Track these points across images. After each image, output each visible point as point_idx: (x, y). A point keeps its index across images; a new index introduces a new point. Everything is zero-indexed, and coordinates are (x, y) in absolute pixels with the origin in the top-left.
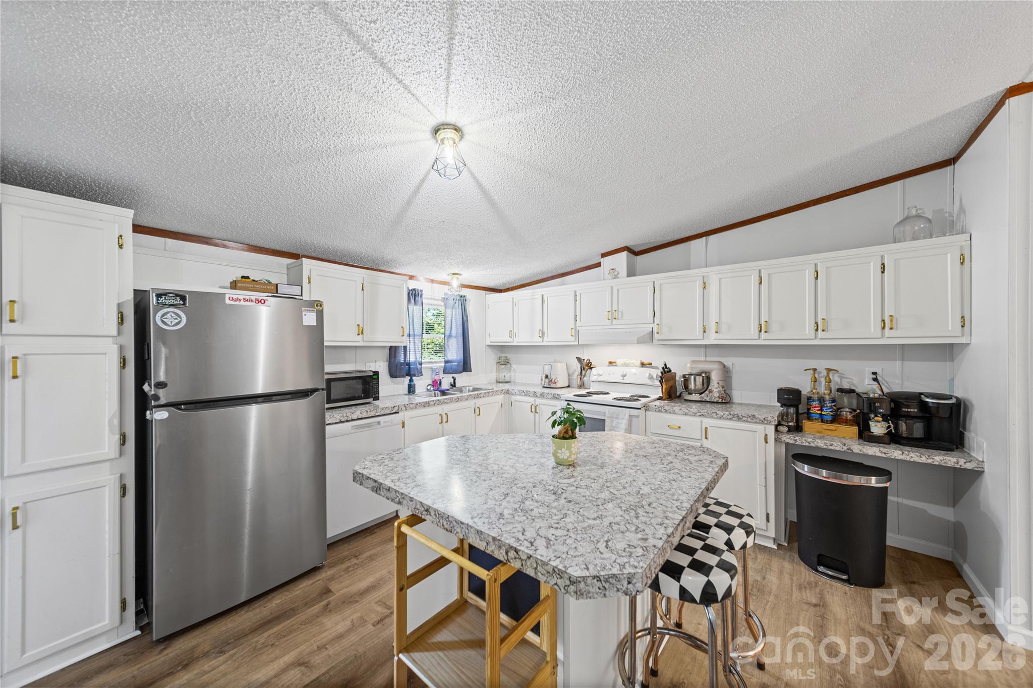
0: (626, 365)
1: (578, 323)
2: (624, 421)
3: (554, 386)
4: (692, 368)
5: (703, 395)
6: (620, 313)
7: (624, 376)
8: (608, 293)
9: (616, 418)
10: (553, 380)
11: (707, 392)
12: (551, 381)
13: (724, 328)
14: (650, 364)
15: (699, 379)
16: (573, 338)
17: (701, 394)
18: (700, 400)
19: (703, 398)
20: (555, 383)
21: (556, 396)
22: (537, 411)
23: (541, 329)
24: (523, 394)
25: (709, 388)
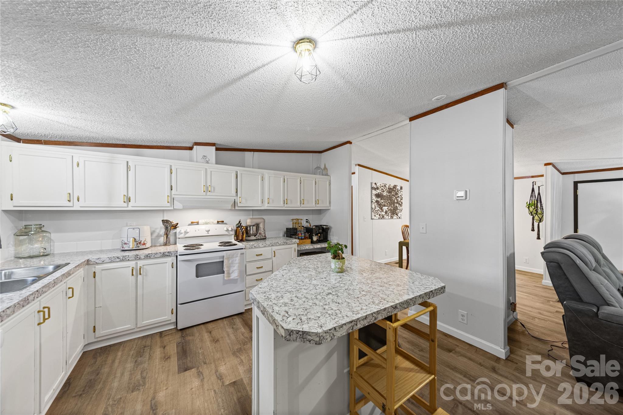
0: (206, 223)
1: (174, 192)
2: (237, 258)
3: (141, 247)
4: (251, 222)
5: (257, 236)
6: (212, 188)
7: (208, 231)
8: (203, 173)
9: (231, 257)
10: (142, 242)
11: (258, 234)
12: (140, 243)
13: (271, 201)
14: (223, 222)
15: (255, 228)
16: (169, 205)
17: (255, 236)
18: (256, 239)
19: (256, 238)
20: (144, 244)
21: (167, 254)
22: (141, 273)
23: (126, 194)
24: (118, 260)
25: (259, 232)
